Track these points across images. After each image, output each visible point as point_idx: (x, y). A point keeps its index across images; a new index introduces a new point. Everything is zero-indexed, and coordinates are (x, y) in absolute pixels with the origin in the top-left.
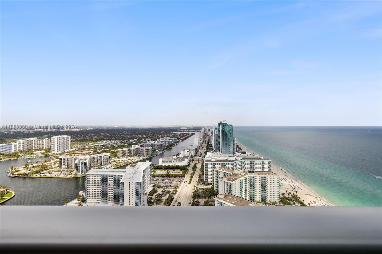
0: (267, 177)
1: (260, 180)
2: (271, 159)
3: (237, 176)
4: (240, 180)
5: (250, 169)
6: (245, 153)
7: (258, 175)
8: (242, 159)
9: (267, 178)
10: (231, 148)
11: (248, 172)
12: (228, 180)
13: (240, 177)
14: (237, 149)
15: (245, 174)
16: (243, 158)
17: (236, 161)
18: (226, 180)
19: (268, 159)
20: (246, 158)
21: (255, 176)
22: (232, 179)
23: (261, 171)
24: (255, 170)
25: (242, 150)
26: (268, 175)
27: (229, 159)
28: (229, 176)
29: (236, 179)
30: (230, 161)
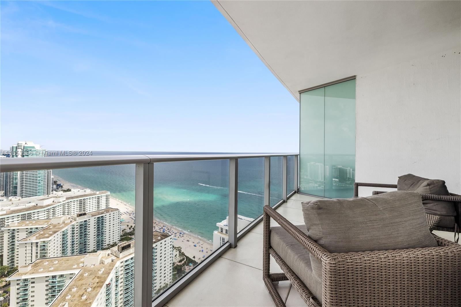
0: (106, 215)
1: (95, 222)
2: (109, 192)
3: (57, 227)
4: (63, 232)
5: (78, 212)
6: (69, 190)
7: (93, 216)
8: (65, 199)
9: (105, 217)
10: (42, 187)
11: (78, 216)
12: (40, 239)
13: (62, 228)
14: (55, 186)
15: (72, 220)
16: (67, 199)
17: (54, 204)
18: (35, 238)
19: (105, 193)
20: (72, 198)
21: (87, 219)
22: (47, 235)
23: (96, 210)
24: (87, 211)
25: (63, 186)
26: (107, 212)
27: (38, 205)
28: (41, 232)
29: (55, 232)
30: (42, 207)
